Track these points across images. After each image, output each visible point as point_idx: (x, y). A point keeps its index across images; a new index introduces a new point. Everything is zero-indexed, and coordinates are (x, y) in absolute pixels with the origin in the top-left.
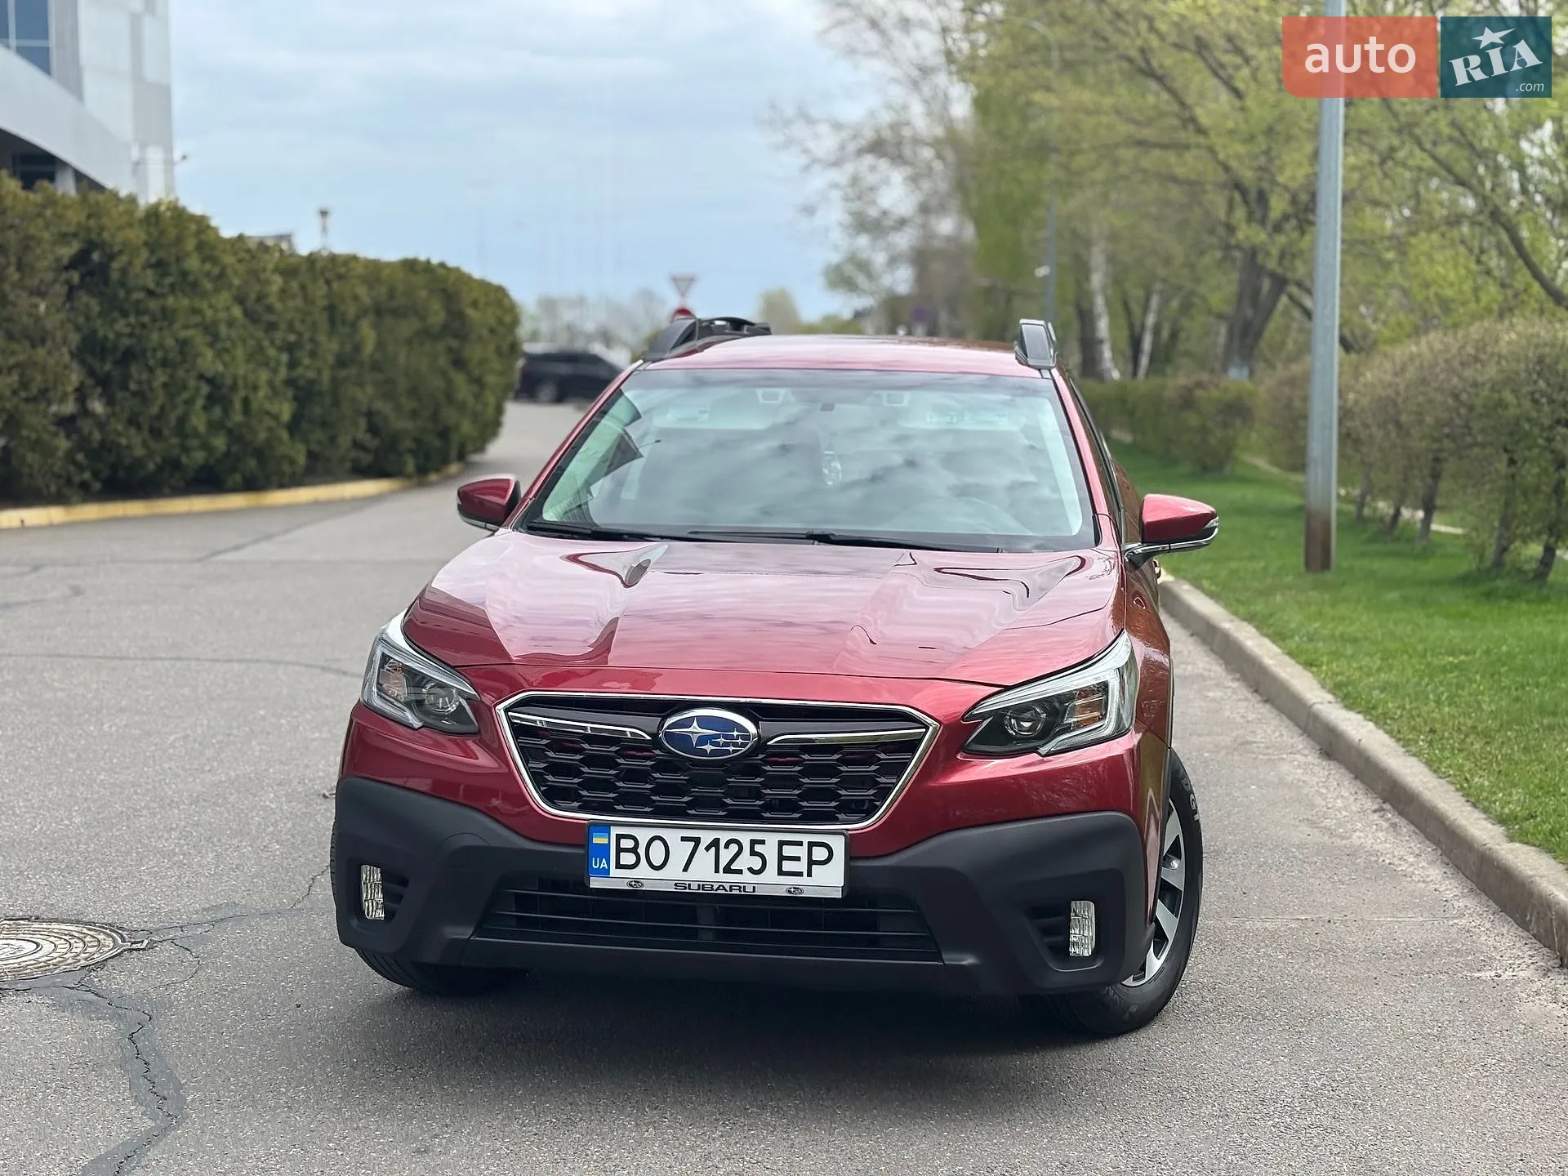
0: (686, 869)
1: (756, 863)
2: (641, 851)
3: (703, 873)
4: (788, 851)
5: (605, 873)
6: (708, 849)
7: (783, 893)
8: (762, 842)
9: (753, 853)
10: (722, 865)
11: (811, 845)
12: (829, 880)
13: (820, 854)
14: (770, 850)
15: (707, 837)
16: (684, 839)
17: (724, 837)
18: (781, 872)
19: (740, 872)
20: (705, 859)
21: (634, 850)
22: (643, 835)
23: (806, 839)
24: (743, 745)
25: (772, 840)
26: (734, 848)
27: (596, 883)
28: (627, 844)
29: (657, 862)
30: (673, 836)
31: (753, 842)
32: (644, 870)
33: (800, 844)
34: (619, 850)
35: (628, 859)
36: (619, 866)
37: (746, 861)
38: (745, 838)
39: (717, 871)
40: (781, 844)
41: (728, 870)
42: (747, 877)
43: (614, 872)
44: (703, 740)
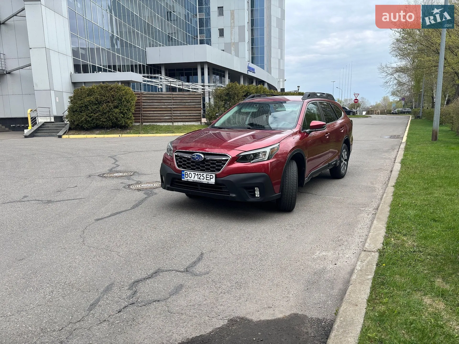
0: (194, 178)
1: (203, 178)
2: (188, 175)
3: (196, 179)
4: (207, 176)
5: (184, 178)
6: (197, 175)
7: (206, 183)
8: (204, 175)
9: (203, 176)
10: (199, 178)
11: (210, 175)
12: (213, 181)
13: (211, 177)
14: (205, 176)
15: (197, 173)
16: (194, 173)
17: (199, 173)
18: (206, 180)
19: (201, 179)
20: (196, 176)
21: (187, 175)
22: (189, 172)
23: (210, 174)
24: (202, 159)
25: (205, 174)
26: (200, 175)
27: (183, 179)
28: (186, 174)
29: (190, 177)
30: (192, 173)
31: (203, 175)
32: (189, 178)
33: (209, 175)
34: (186, 175)
35: (187, 176)
36: (186, 177)
37: (202, 178)
38: (202, 174)
39: (198, 179)
40: (206, 175)
41: (199, 179)
42: (202, 180)
43: (185, 178)
44: (196, 158)
